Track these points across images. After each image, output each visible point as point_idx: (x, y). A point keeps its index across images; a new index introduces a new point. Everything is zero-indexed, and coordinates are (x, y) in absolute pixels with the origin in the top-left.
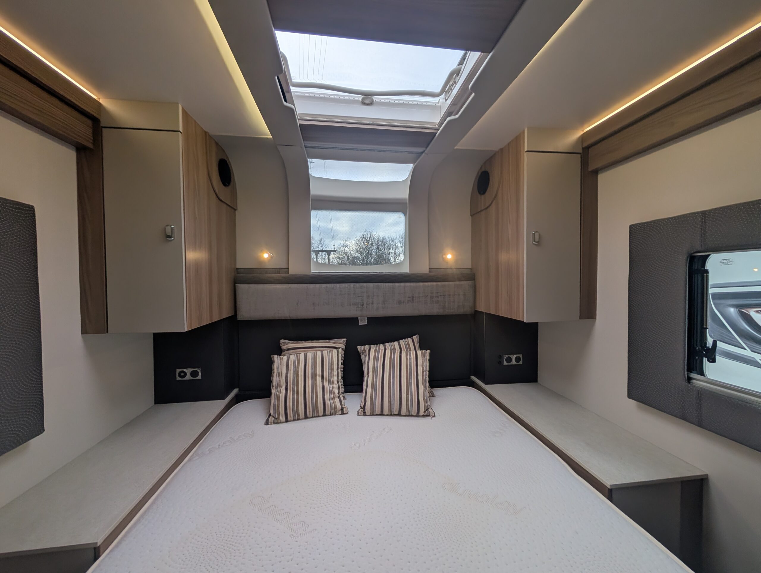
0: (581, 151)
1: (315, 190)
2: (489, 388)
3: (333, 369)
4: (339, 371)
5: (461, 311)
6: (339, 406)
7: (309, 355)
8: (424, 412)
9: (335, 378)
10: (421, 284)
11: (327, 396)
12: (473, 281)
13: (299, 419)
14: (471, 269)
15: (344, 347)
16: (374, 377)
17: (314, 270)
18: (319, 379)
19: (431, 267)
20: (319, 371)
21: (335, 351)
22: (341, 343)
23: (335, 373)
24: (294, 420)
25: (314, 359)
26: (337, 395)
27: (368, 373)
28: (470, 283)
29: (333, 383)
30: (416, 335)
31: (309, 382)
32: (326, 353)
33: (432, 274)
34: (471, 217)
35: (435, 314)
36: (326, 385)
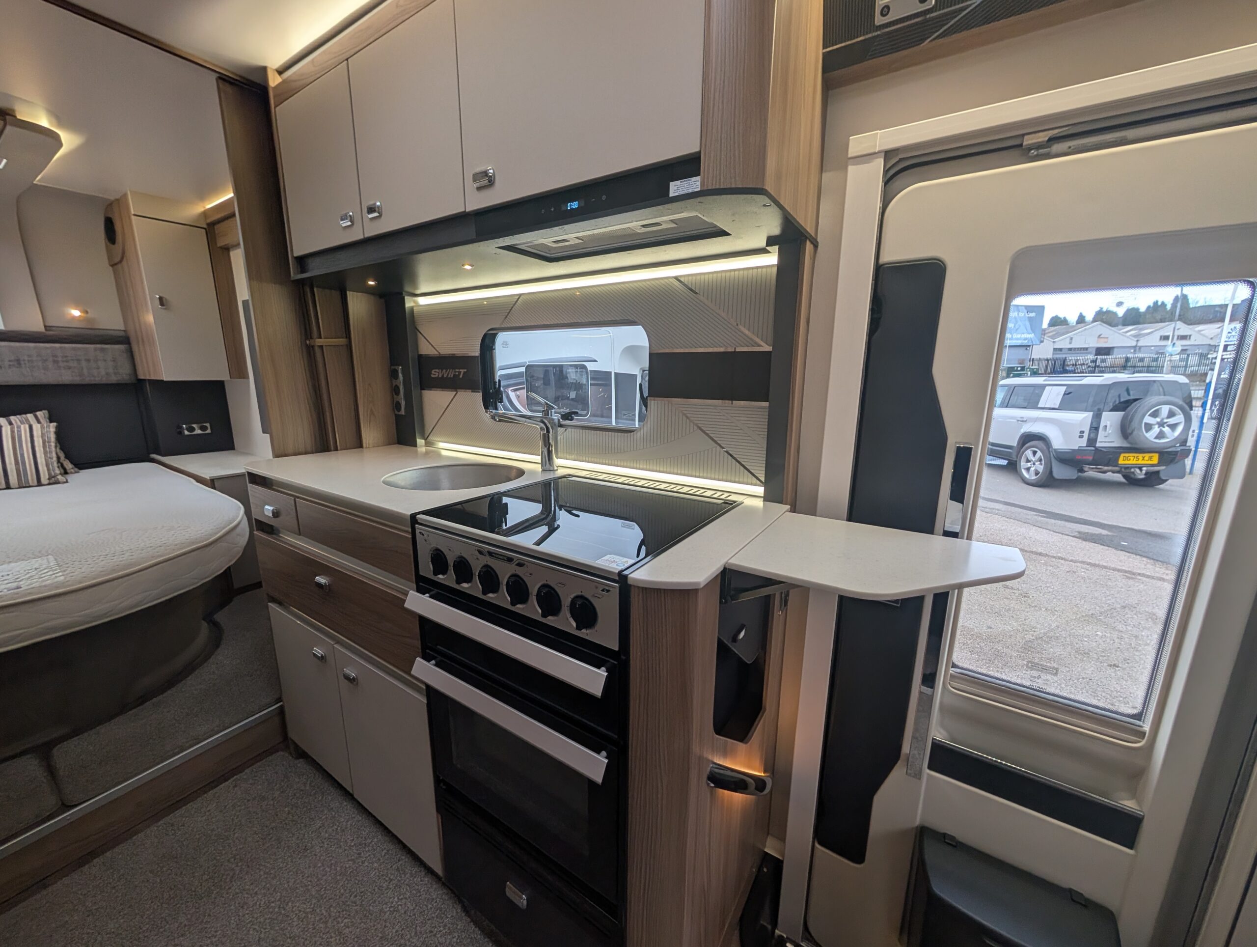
0: (205, 226)
2: (167, 460)
5: (114, 379)
8: (49, 479)
10: (32, 345)
12: (126, 346)
14: (124, 331)
19: (47, 324)
28: (122, 347)
30: (44, 411)
33: (50, 333)
34: (111, 268)
35: (67, 382)
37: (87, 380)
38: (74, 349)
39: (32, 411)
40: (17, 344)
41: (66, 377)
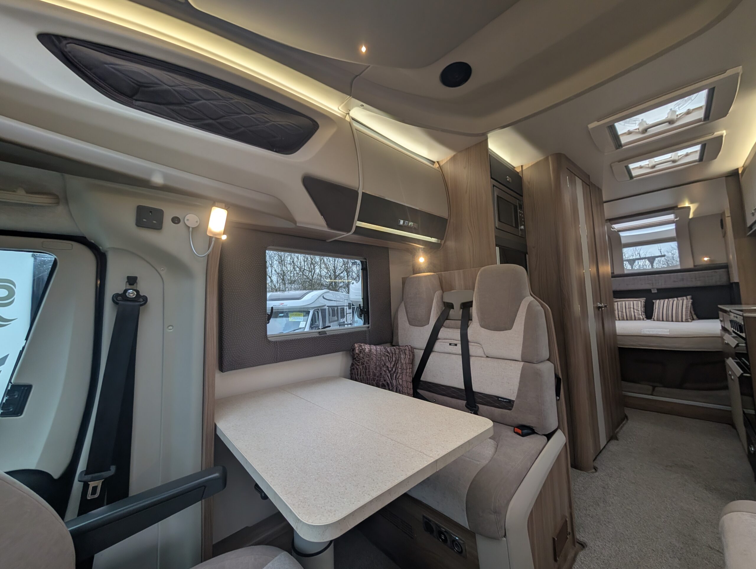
1: (623, 241)
3: (638, 307)
4: (642, 308)
5: (719, 283)
6: (642, 318)
7: (627, 303)
8: (686, 320)
9: (640, 310)
10: (688, 273)
11: (636, 314)
12: (726, 269)
13: (624, 320)
14: (725, 263)
15: (644, 301)
16: (659, 308)
17: (626, 272)
18: (632, 309)
19: (696, 264)
20: (632, 306)
21: (640, 302)
22: (643, 300)
23: (640, 308)
24: (622, 320)
25: (630, 305)
26: (640, 313)
27: (656, 308)
28: (724, 270)
29: (639, 311)
31: (627, 310)
32: (635, 302)
33: (695, 268)
34: (723, 238)
36: (635, 311)
37: (707, 284)
38: (703, 273)
39: (686, 296)
40: (683, 273)
41: (699, 284)
